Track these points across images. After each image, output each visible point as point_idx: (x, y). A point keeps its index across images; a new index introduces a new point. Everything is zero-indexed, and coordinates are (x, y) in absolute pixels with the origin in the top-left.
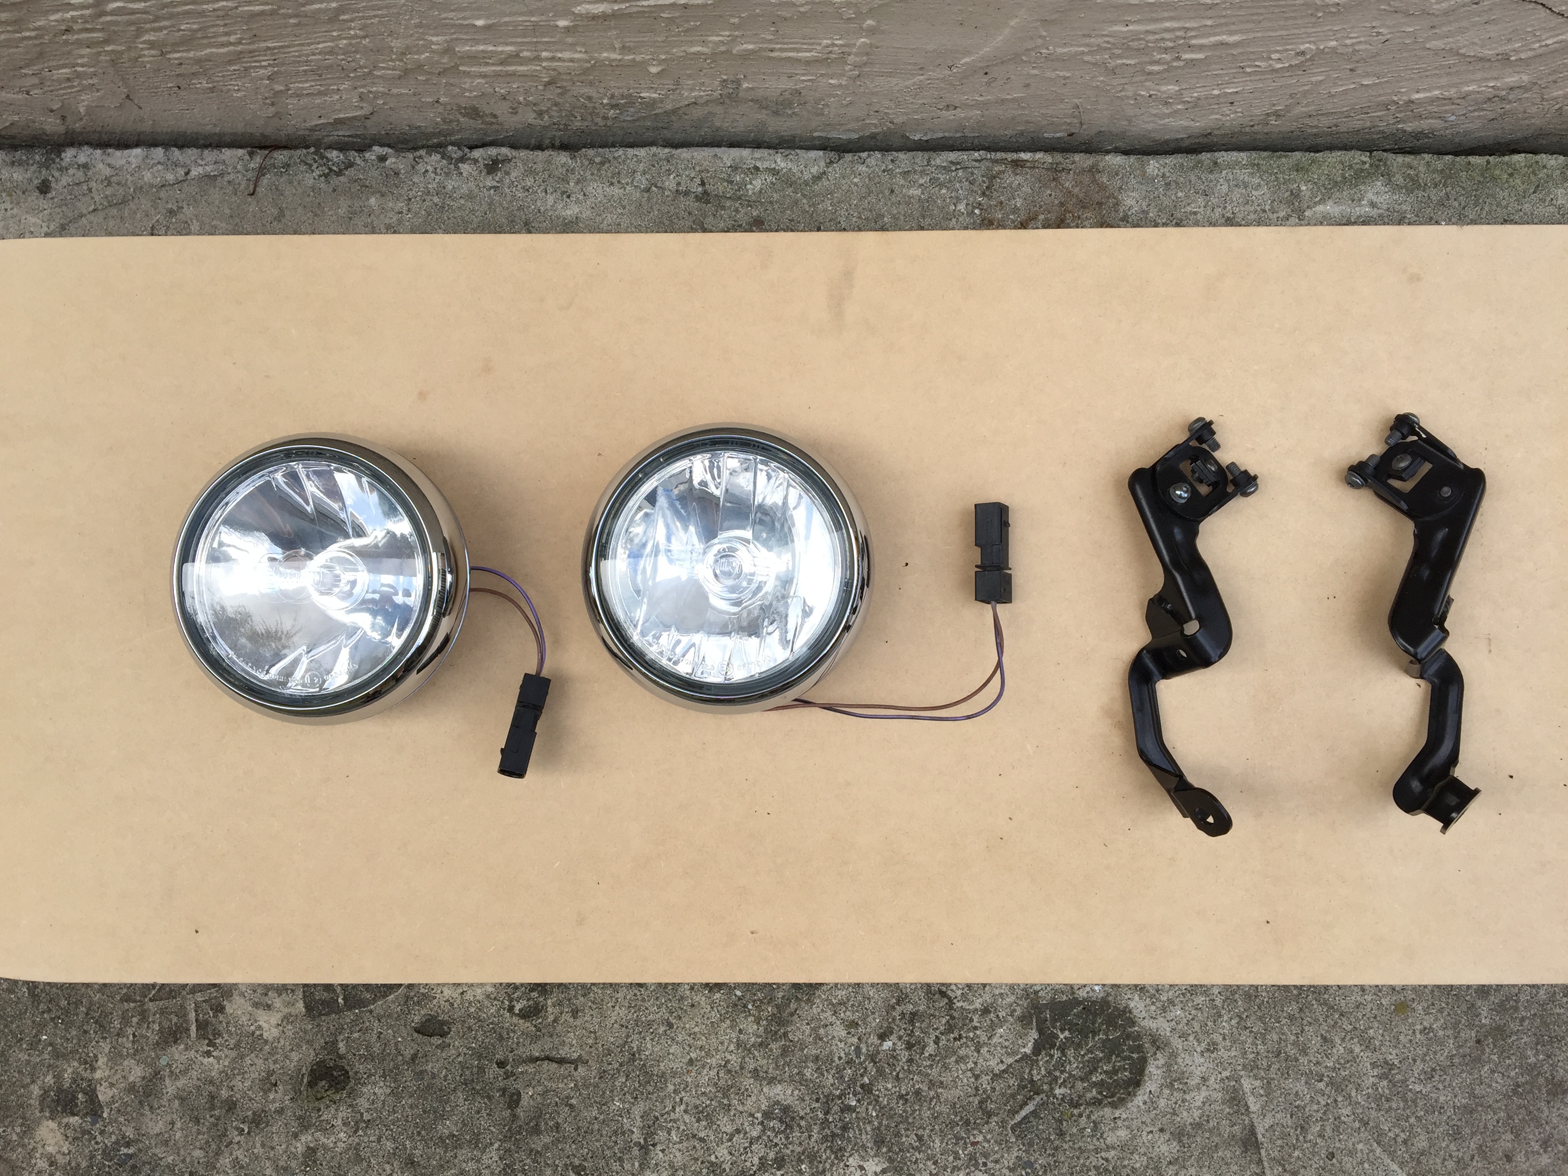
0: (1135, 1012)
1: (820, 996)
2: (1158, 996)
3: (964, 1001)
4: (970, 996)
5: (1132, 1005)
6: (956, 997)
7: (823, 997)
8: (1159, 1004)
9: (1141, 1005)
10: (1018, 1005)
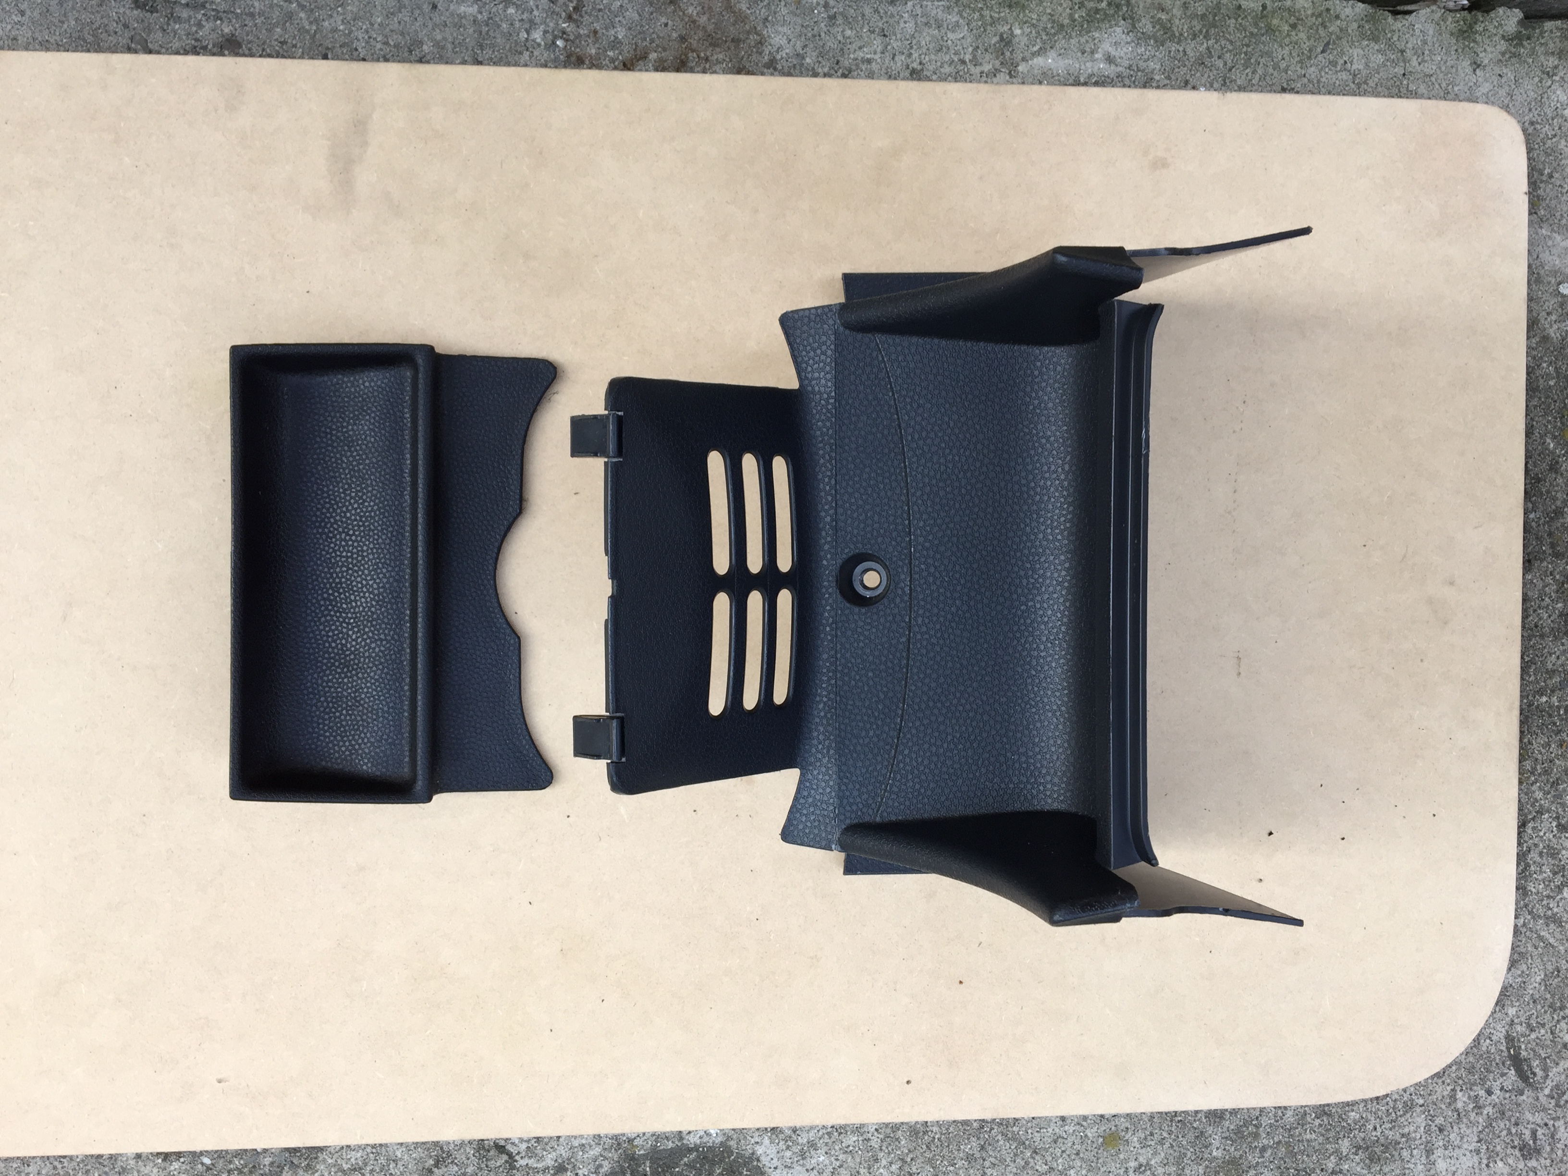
0: (764, 1160)
1: (324, 1160)
2: (794, 1137)
3: (530, 1157)
4: (539, 1151)
5: (760, 1150)
6: (519, 1153)
7: (330, 1161)
8: (797, 1148)
9: (772, 1151)
10: (605, 1158)
